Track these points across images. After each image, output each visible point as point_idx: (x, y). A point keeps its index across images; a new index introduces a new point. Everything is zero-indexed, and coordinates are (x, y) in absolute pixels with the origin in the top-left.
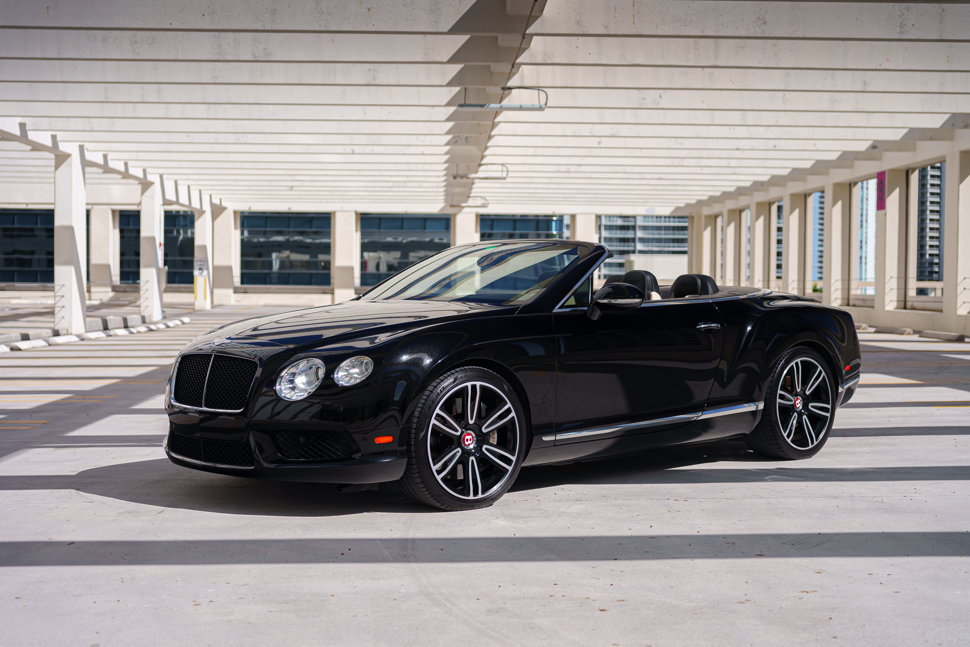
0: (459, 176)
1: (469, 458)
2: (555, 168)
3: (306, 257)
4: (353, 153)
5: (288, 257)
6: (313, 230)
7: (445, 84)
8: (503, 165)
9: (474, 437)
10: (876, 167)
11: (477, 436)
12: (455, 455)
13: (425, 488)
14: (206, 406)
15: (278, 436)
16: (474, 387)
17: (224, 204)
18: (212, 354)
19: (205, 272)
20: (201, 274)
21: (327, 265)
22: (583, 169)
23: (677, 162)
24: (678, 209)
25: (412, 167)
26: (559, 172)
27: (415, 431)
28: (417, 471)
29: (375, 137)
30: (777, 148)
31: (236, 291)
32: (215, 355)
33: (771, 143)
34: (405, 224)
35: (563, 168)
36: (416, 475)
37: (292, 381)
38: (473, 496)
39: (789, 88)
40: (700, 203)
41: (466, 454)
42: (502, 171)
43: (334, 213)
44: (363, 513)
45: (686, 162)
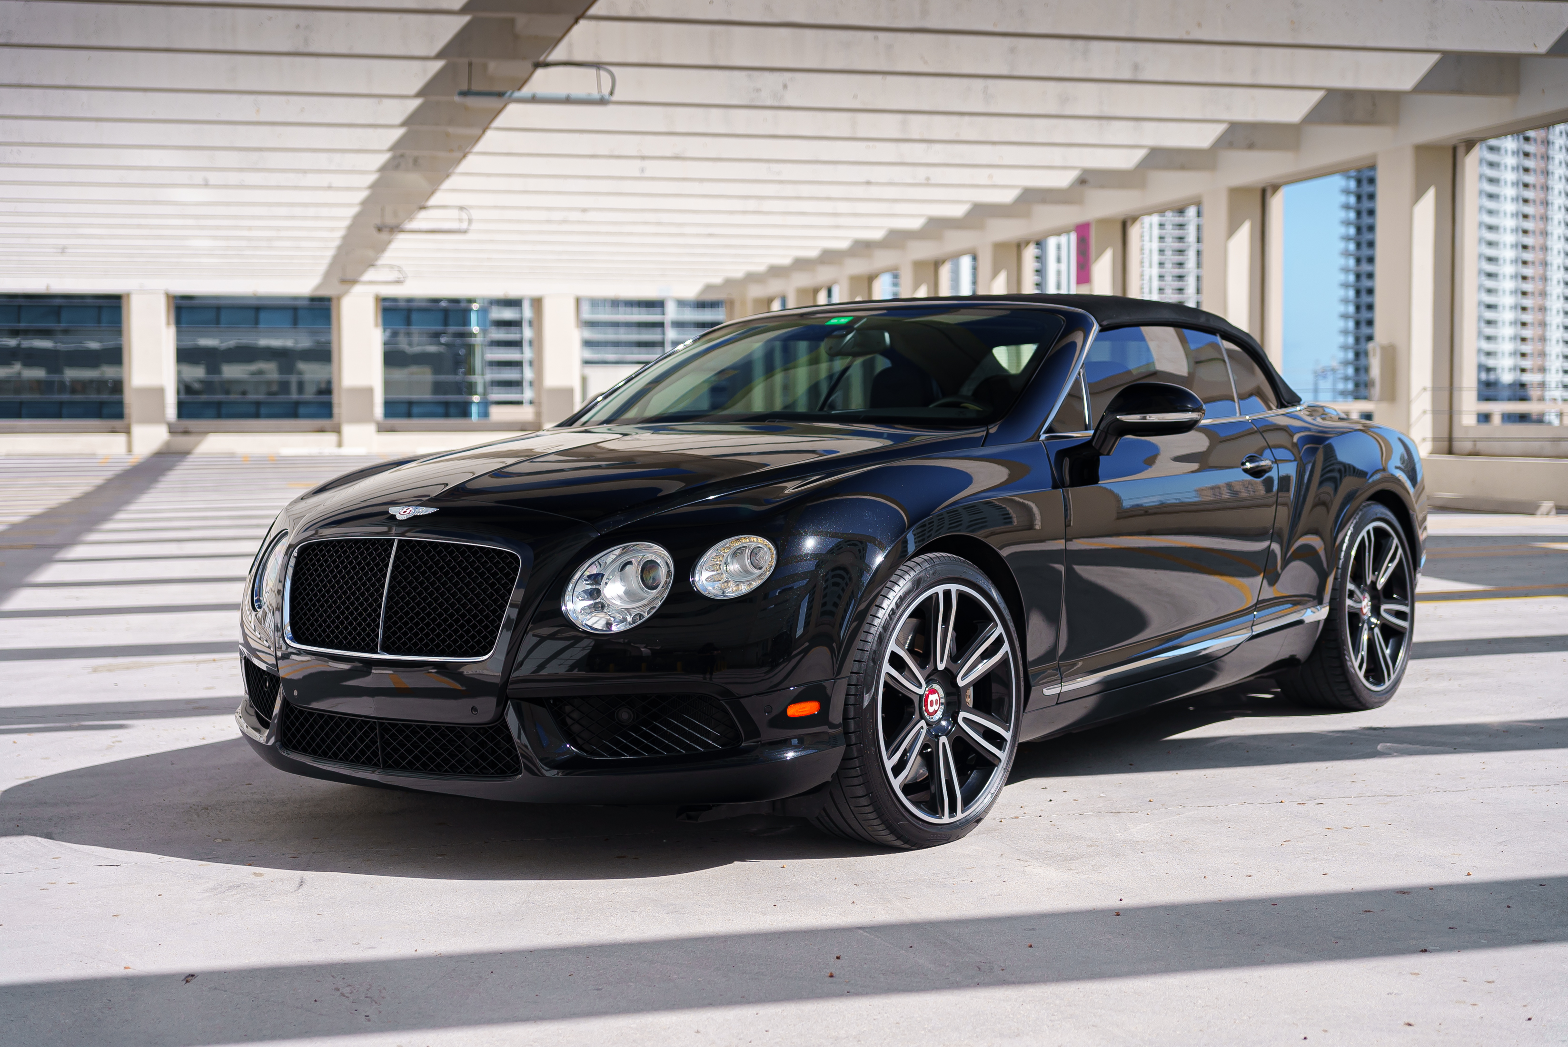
0: (386, 227)
1: (939, 740)
2: (543, 215)
3: (39, 373)
5: (19, 373)
6: (63, 325)
7: (433, 53)
8: (462, 208)
9: (942, 698)
10: (1073, 215)
11: (947, 694)
12: (918, 733)
13: (871, 806)
14: (386, 649)
15: (568, 709)
16: (947, 594)
18: (394, 539)
21: (117, 387)
22: (589, 216)
23: (751, 205)
24: (709, 288)
25: (298, 211)
26: (549, 222)
27: (857, 690)
28: (859, 773)
29: (255, 156)
30: (930, 182)
32: (400, 541)
33: (921, 173)
34: (224, 316)
35: (557, 216)
36: (856, 781)
37: (595, 594)
38: (949, 818)
39: (1016, 73)
40: (752, 278)
41: (935, 731)
42: (459, 219)
43: (128, 295)
44: (732, 863)
45: (767, 205)
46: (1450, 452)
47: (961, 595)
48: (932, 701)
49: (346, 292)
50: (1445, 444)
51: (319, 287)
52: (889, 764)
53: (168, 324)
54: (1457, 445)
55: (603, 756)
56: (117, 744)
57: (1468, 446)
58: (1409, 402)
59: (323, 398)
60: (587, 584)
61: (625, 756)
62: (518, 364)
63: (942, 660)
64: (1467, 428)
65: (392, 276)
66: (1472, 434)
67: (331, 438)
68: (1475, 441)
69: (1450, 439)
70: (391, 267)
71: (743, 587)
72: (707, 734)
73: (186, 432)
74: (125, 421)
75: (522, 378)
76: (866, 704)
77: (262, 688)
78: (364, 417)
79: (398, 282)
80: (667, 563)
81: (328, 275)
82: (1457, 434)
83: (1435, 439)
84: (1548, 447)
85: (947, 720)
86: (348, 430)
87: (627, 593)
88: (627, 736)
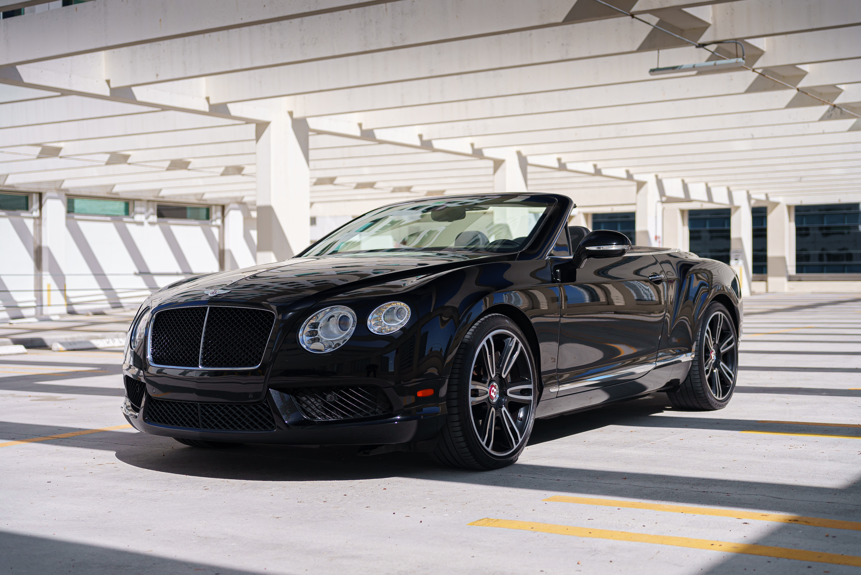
4: (753, 138)
14: (203, 365)
17: (772, 199)
18: (207, 307)
19: (741, 262)
20: (737, 264)
31: (790, 279)
32: (211, 308)
47: (494, 337)
48: (493, 392)
55: (319, 419)
60: (310, 328)
61: (331, 419)
63: (493, 373)
71: (393, 329)
77: (135, 391)
80: (353, 317)
85: (502, 399)
88: (332, 408)
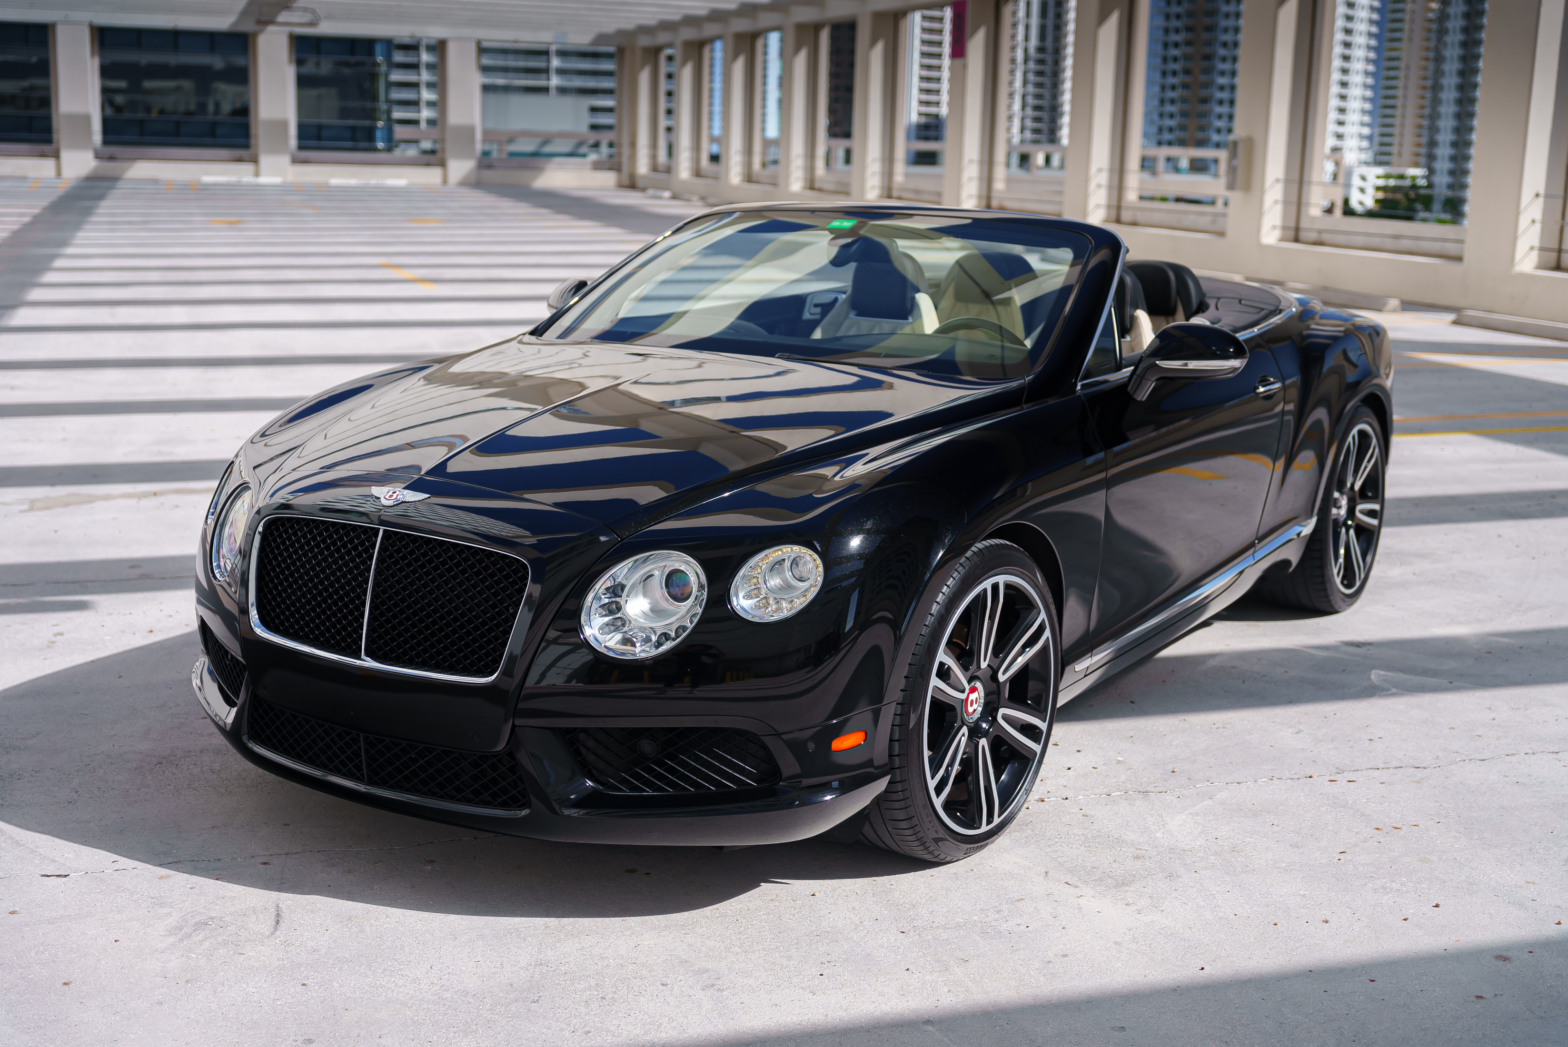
9: (982, 695)
46: (1296, 240)
47: (1008, 586)
48: (972, 701)
49: (262, 31)
50: (1292, 234)
51: (236, 23)
52: (932, 784)
53: (93, 54)
54: (1303, 235)
55: (621, 790)
56: (59, 637)
57: (1313, 236)
58: (1262, 192)
59: (239, 119)
60: (606, 598)
61: (646, 791)
62: (415, 86)
63: (985, 660)
64: (1314, 219)
65: (307, 18)
66: (1318, 226)
67: (249, 167)
68: (1320, 232)
69: (1297, 229)
70: (306, 10)
71: (784, 605)
72: (742, 771)
73: (112, 158)
74: (54, 146)
75: (419, 98)
76: (912, 724)
78: (278, 148)
79: (312, 24)
80: (697, 573)
81: (244, 14)
82: (1304, 224)
83: (1284, 228)
84: (1389, 243)
85: (986, 722)
86: (265, 160)
87: (652, 610)
88: (650, 771)
